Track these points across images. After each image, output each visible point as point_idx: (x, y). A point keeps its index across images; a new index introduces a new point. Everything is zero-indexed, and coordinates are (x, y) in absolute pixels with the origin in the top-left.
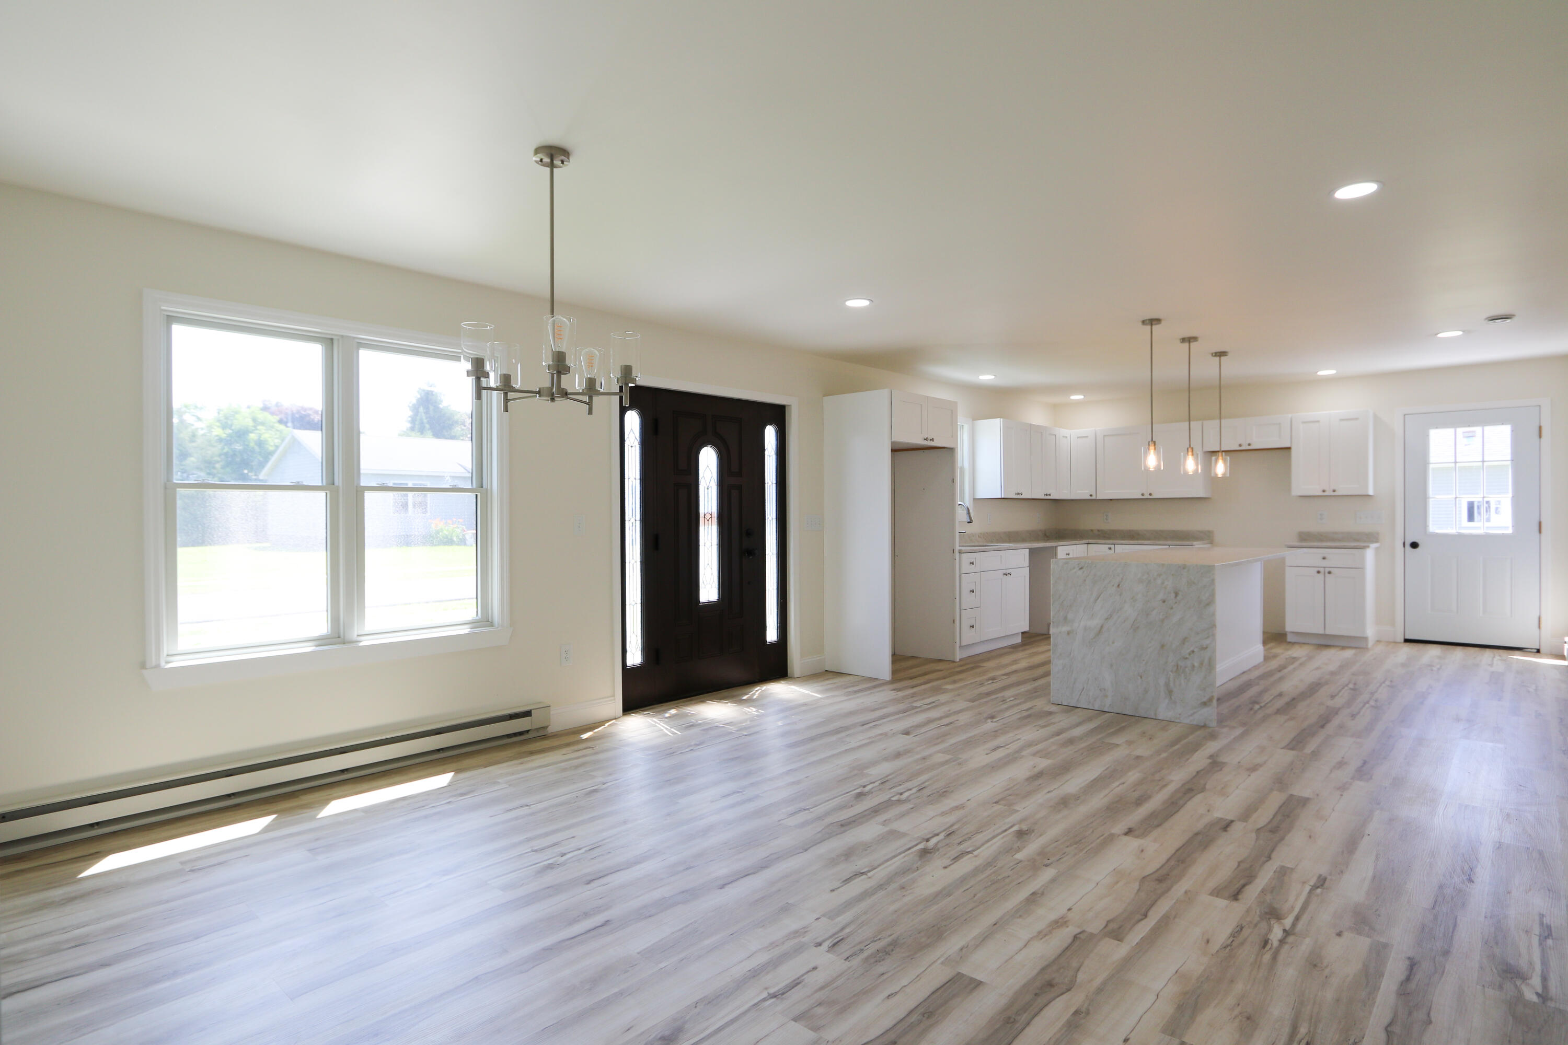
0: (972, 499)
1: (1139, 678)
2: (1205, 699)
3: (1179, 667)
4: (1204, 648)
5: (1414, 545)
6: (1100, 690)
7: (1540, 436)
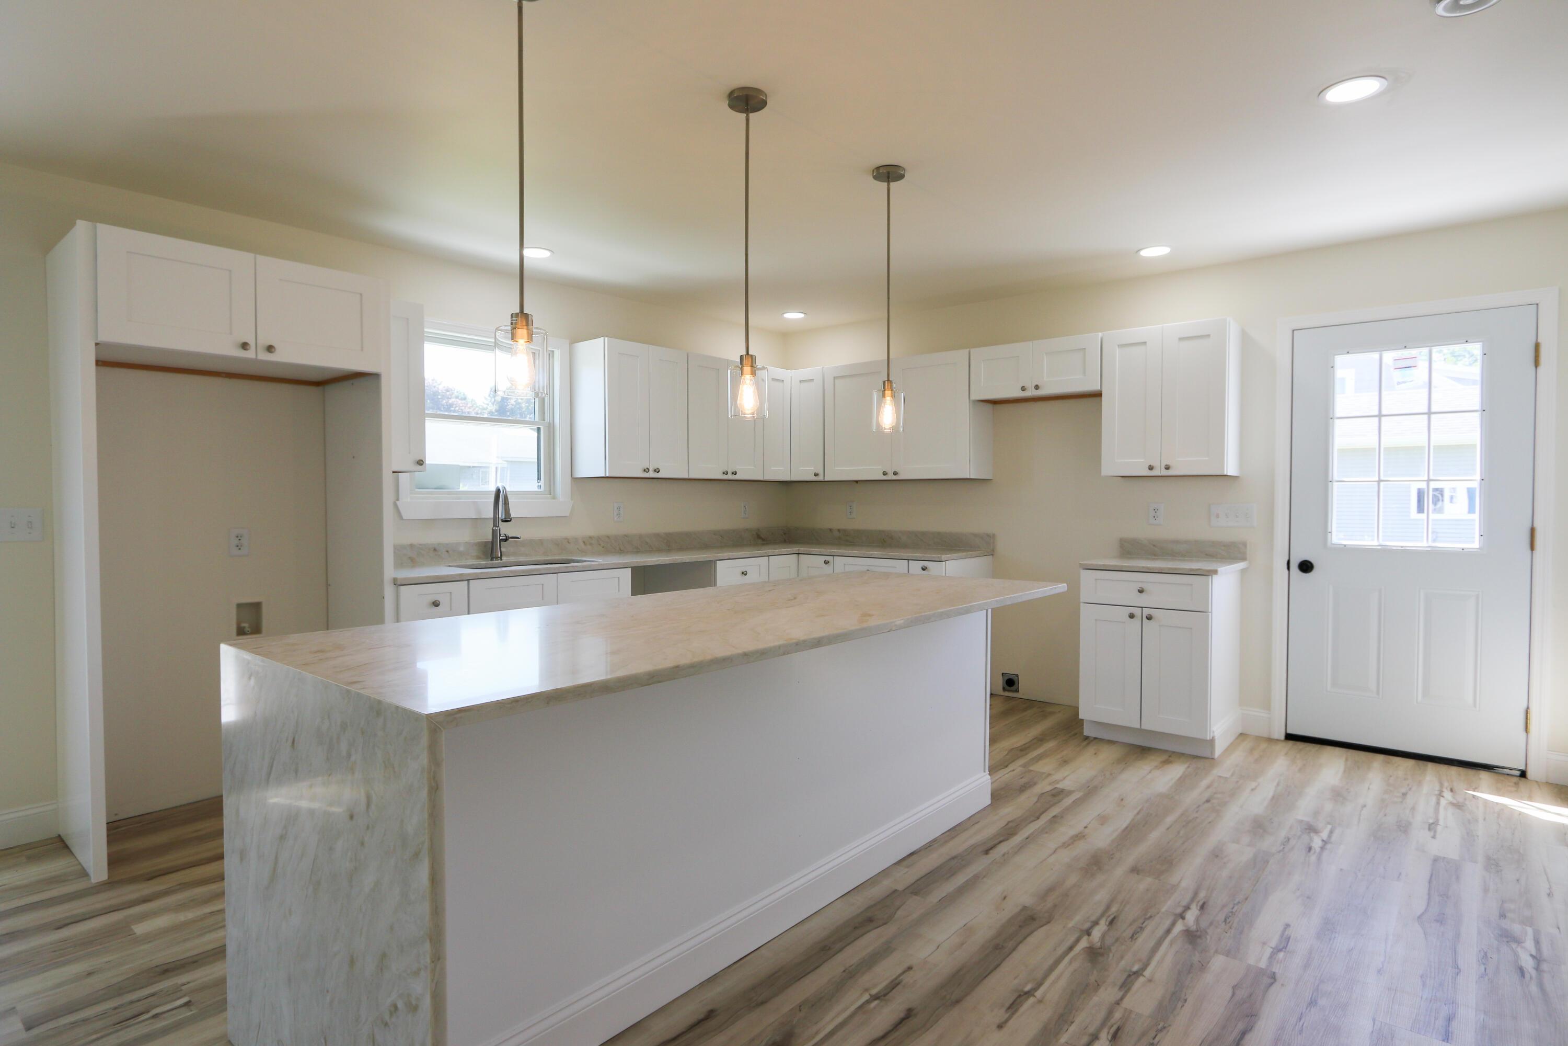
0: (569, 481)
5: (1306, 567)
7: (1537, 363)
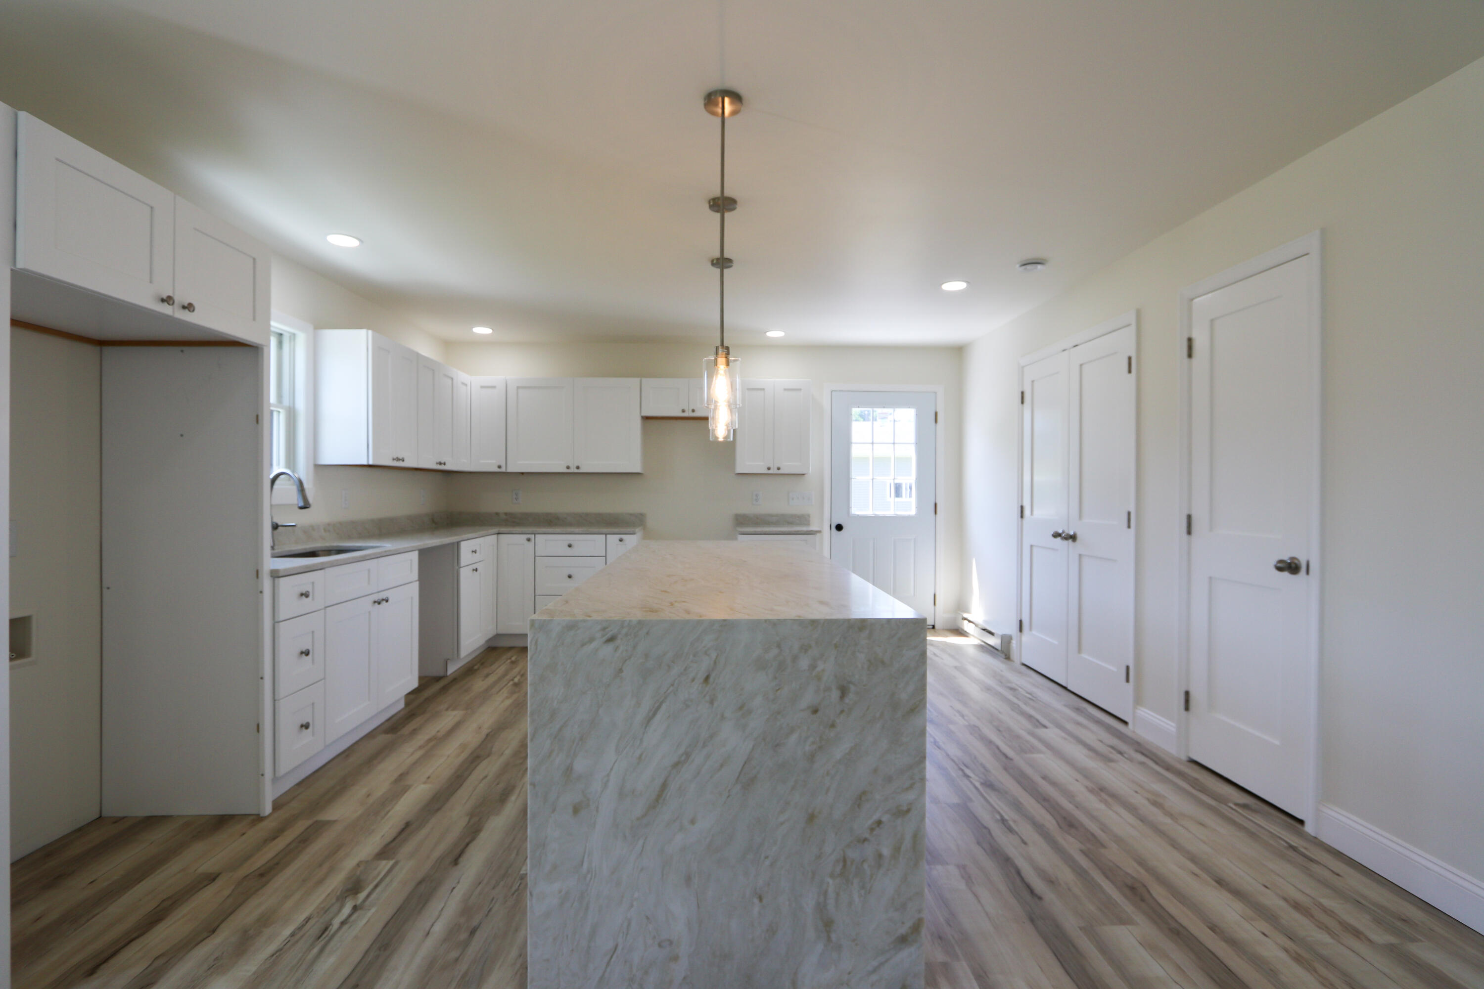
0: (312, 468)
1: (756, 901)
2: (903, 930)
3: (848, 863)
4: (902, 813)
5: (839, 528)
6: (660, 945)
7: (936, 421)
